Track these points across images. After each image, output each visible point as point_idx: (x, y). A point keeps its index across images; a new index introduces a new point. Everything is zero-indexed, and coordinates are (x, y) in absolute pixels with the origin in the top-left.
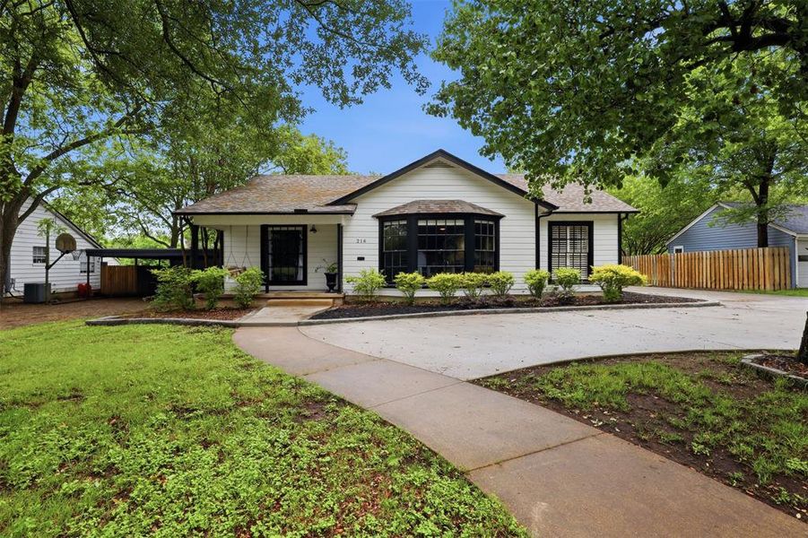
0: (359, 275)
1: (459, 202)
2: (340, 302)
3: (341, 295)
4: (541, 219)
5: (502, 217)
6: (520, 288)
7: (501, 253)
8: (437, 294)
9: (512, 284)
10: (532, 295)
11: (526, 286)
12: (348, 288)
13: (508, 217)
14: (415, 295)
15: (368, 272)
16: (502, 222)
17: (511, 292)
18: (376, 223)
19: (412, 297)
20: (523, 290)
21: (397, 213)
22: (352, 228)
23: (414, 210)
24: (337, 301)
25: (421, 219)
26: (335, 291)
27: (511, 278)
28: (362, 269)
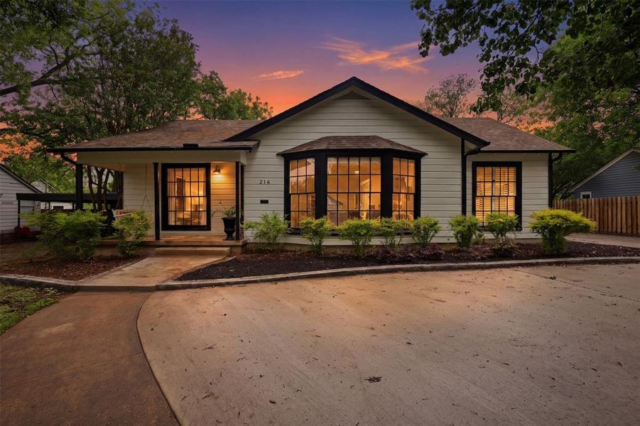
0: (259, 220)
1: (375, 138)
2: (239, 250)
3: (240, 243)
4: (468, 157)
5: (424, 154)
6: (445, 235)
7: (422, 196)
8: (349, 242)
9: (436, 232)
10: (459, 243)
11: (452, 233)
12: (249, 235)
13: (430, 155)
14: (323, 244)
15: (271, 216)
16: (423, 161)
17: (434, 241)
18: (281, 162)
19: (319, 246)
20: (449, 238)
21: (304, 149)
22: (254, 168)
23: (323, 147)
24: (235, 250)
25: (331, 156)
26: (232, 239)
27: (436, 224)
28: (264, 213)
